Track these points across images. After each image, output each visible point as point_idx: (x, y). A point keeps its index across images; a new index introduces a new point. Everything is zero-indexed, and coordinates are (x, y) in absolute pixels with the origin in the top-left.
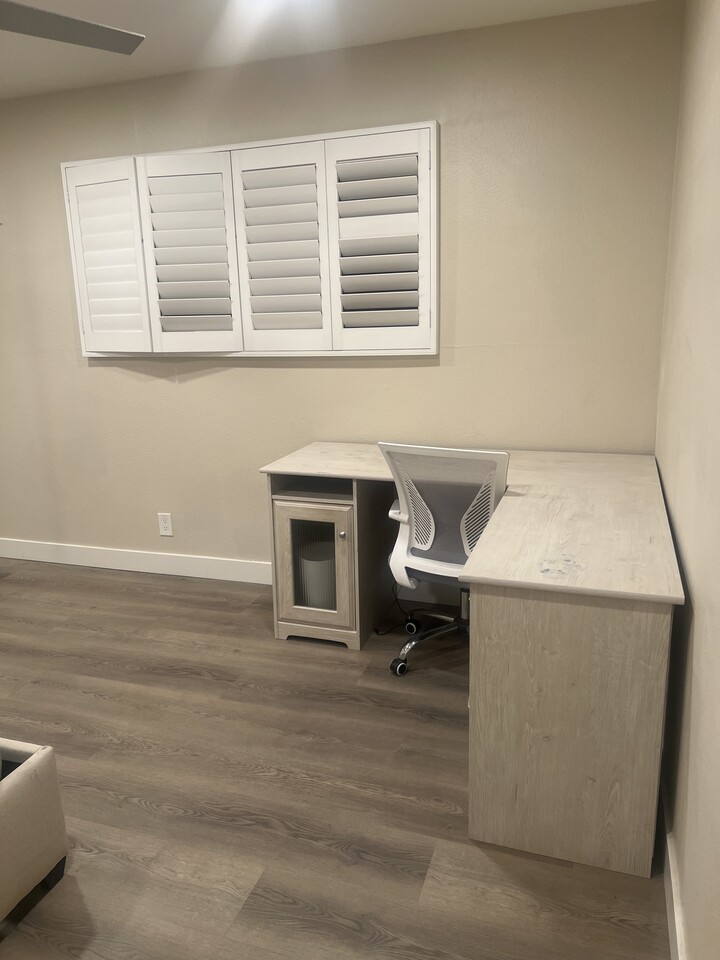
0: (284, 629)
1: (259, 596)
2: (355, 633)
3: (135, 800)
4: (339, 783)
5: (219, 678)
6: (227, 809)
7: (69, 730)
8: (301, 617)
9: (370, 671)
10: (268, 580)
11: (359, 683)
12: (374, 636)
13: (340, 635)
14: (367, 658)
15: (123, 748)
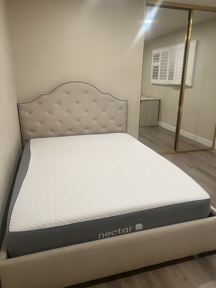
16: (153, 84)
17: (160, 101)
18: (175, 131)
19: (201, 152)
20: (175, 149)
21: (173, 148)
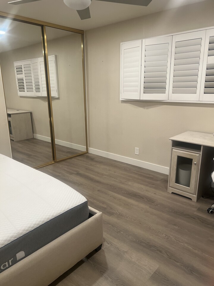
0: (171, 190)
1: (163, 177)
2: (195, 196)
3: (122, 232)
4: (186, 245)
5: (149, 201)
6: (149, 243)
7: (106, 207)
8: (177, 187)
9: (199, 210)
10: (168, 173)
11: (195, 213)
12: (202, 198)
13: (190, 196)
14: (199, 205)
15: (120, 216)
16: (21, 97)
17: (31, 113)
18: (50, 142)
19: (77, 158)
20: (54, 159)
21: (52, 159)
